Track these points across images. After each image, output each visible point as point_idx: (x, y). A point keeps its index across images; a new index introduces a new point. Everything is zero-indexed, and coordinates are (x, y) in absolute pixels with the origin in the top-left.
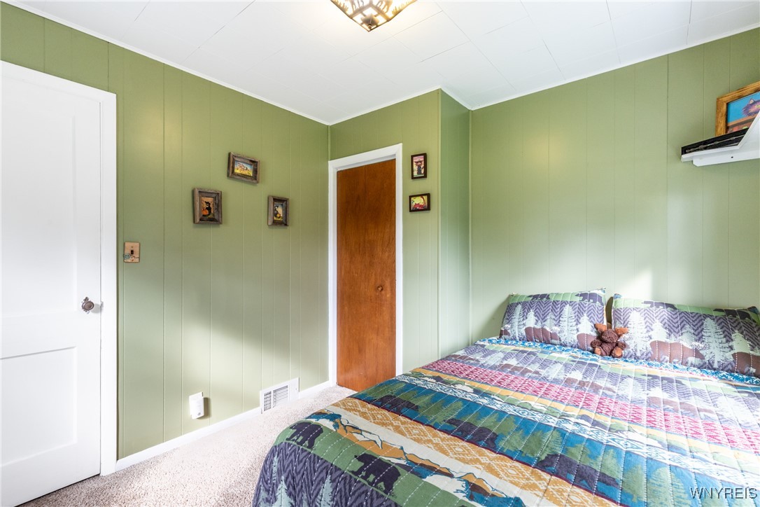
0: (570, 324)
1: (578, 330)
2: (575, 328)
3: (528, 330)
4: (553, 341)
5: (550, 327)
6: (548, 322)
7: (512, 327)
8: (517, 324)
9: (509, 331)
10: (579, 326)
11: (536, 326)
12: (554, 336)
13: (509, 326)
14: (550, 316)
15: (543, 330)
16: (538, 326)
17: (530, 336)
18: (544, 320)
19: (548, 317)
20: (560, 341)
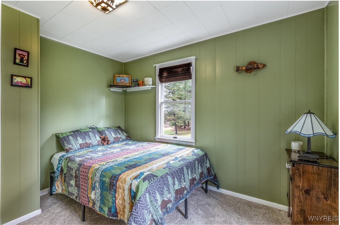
0: (94, 138)
1: (97, 139)
2: (96, 139)
3: (80, 145)
4: (90, 146)
5: (88, 141)
6: (87, 140)
7: (72, 146)
8: (74, 144)
9: (72, 148)
10: (97, 138)
11: (83, 142)
12: (90, 144)
13: (71, 146)
14: (87, 137)
15: (86, 143)
16: (84, 142)
17: (82, 147)
18: (85, 139)
19: (86, 138)
20: (93, 145)
